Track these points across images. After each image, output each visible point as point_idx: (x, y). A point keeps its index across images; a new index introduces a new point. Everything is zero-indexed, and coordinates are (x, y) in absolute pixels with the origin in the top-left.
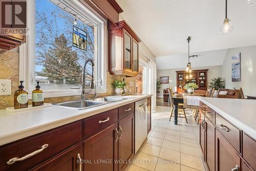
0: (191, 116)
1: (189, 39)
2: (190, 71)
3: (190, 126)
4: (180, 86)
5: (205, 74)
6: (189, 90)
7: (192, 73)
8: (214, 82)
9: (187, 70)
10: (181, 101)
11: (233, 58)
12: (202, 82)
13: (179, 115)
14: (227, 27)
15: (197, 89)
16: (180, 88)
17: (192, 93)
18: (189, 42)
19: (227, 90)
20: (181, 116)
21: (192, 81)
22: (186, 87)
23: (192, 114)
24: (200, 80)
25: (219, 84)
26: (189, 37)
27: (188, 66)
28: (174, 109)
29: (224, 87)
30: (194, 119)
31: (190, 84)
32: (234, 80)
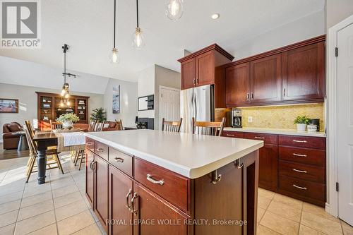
0: (69, 162)
1: (66, 48)
2: (67, 96)
3: (68, 177)
4: (46, 118)
5: (85, 102)
6: (66, 125)
7: (70, 99)
8: (96, 113)
9: (63, 93)
10: (54, 141)
11: (114, 89)
12: (82, 113)
13: (47, 167)
14: (115, 57)
15: (78, 122)
16: (46, 121)
17: (70, 128)
18: (65, 52)
19: (109, 122)
20: (52, 166)
21: (67, 110)
22: (60, 120)
23: (68, 159)
24: (79, 110)
25: (100, 116)
26: (66, 46)
27: (64, 87)
28: (38, 158)
29: (105, 119)
30: (73, 165)
31: (67, 116)
32: (114, 112)
